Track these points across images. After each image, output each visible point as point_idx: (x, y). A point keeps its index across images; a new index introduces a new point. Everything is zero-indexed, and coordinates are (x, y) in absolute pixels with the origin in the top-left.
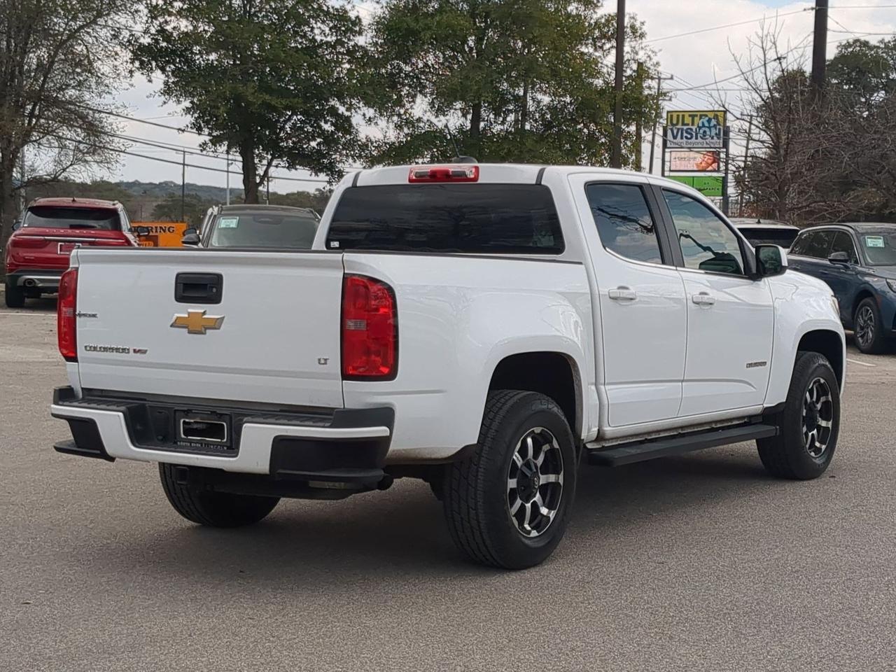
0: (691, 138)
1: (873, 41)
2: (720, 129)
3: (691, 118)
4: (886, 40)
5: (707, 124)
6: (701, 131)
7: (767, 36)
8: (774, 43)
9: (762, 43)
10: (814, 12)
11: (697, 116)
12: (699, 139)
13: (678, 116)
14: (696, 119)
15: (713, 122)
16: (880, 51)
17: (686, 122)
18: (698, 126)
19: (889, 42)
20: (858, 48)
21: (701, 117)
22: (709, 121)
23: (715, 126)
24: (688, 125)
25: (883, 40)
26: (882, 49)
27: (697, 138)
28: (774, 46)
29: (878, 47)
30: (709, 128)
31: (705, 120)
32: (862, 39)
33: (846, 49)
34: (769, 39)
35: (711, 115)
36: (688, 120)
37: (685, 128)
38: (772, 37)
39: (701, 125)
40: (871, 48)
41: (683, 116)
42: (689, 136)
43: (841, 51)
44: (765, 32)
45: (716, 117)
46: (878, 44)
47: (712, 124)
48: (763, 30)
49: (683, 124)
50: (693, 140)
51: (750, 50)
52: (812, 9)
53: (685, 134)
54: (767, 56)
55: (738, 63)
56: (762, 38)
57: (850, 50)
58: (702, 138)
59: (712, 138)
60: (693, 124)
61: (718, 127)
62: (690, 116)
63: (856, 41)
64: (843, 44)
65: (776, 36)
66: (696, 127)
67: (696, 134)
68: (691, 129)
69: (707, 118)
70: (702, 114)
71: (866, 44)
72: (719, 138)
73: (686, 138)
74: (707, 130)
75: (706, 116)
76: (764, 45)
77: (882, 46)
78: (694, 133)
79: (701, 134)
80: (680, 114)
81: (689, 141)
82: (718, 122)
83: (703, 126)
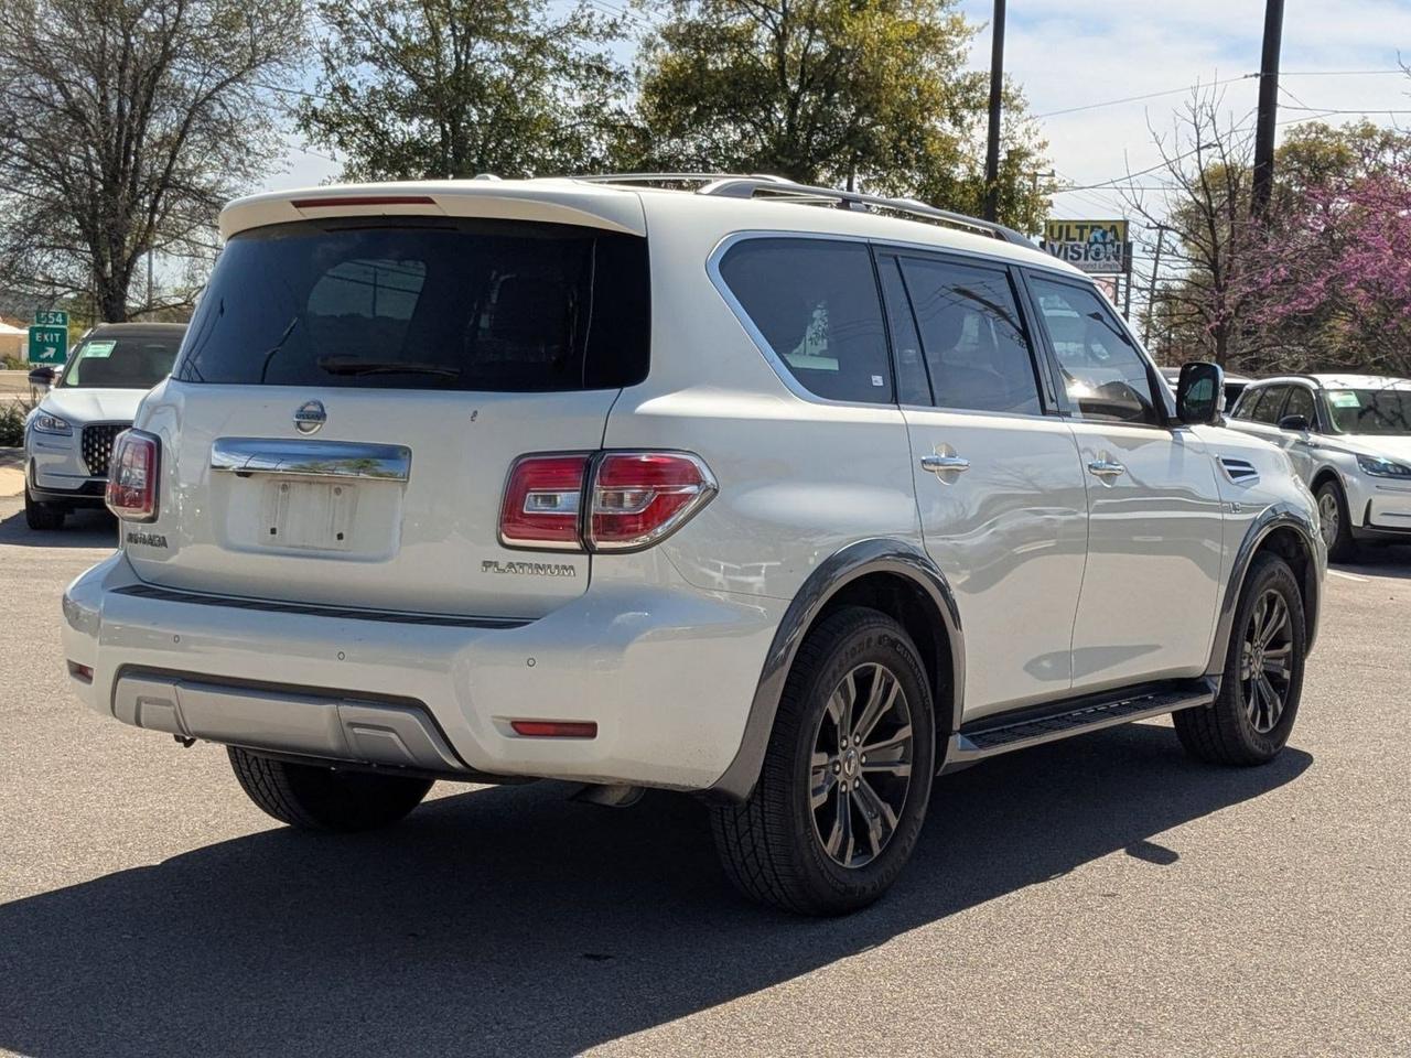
0: (1079, 258)
1: (1335, 127)
2: (1118, 246)
3: (1078, 231)
4: (1352, 125)
5: (1100, 240)
6: (1094, 250)
7: (1201, 107)
8: (1212, 118)
9: (1195, 117)
10: (1258, 79)
11: (1086, 227)
12: (1089, 261)
13: (1061, 228)
14: (1086, 232)
15: (1110, 236)
16: (1343, 139)
17: (1071, 236)
18: (1089, 242)
19: (1356, 127)
20: (1314, 135)
21: (1093, 229)
22: (1104, 235)
23: (1112, 242)
24: (1074, 240)
25: (1348, 123)
26: (1346, 136)
27: (1086, 259)
28: (1211, 123)
29: (1341, 134)
30: (1104, 244)
31: (1098, 234)
32: (1319, 121)
33: (1298, 136)
34: (1204, 112)
35: (1107, 228)
36: (1075, 233)
37: (1071, 243)
38: (1209, 109)
39: (1092, 240)
40: (1332, 135)
41: (1068, 229)
42: (1076, 256)
43: (1291, 138)
44: (1199, 103)
45: (1113, 228)
46: (1341, 130)
47: (1108, 240)
48: (1196, 99)
49: (1068, 239)
50: (1082, 261)
51: (1176, 129)
52: (1256, 75)
53: (1070, 253)
54: (1201, 137)
55: (1160, 145)
56: (1195, 110)
57: (1303, 137)
58: (1094, 259)
59: (1108, 259)
60: (1081, 239)
61: (1116, 243)
62: (1077, 227)
63: (1310, 125)
64: (1293, 127)
65: (1214, 108)
66: (1085, 242)
67: (1086, 252)
68: (1079, 247)
69: (1101, 231)
70: (1095, 226)
71: (1325, 129)
72: (1117, 258)
73: (1072, 257)
74: (1101, 247)
75: (1100, 227)
76: (1198, 120)
77: (1347, 132)
78: (1082, 251)
79: (1093, 253)
80: (1065, 225)
81: (1077, 262)
82: (1116, 236)
83: (1096, 241)
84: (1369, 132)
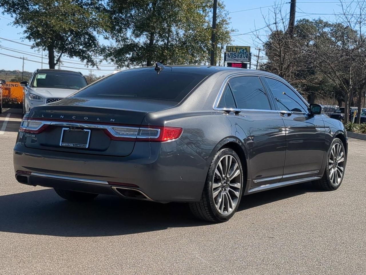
0: (236, 57)
3: (236, 49)
4: (316, 20)
5: (242, 52)
6: (240, 54)
10: (290, 4)
11: (238, 48)
12: (239, 58)
13: (231, 48)
14: (238, 50)
15: (245, 51)
16: (313, 24)
19: (317, 20)
20: (305, 22)
21: (240, 49)
22: (243, 50)
23: (245, 53)
24: (234, 52)
25: (315, 19)
26: (314, 23)
27: (238, 57)
29: (313, 22)
32: (306, 18)
33: (300, 22)
37: (233, 53)
39: (240, 52)
41: (233, 48)
42: (235, 57)
43: (298, 23)
45: (246, 49)
46: (312, 21)
49: (233, 51)
50: (237, 58)
53: (233, 56)
57: (301, 23)
59: (244, 58)
60: (237, 52)
61: (247, 53)
62: (235, 48)
63: (304, 19)
64: (299, 20)
68: (236, 54)
69: (242, 49)
70: (241, 48)
71: (308, 21)
72: (247, 58)
73: (234, 57)
75: (242, 48)
77: (314, 22)
78: (237, 55)
79: (240, 56)
80: (232, 47)
81: (235, 59)
82: (247, 51)
83: (241, 52)
84: (321, 21)
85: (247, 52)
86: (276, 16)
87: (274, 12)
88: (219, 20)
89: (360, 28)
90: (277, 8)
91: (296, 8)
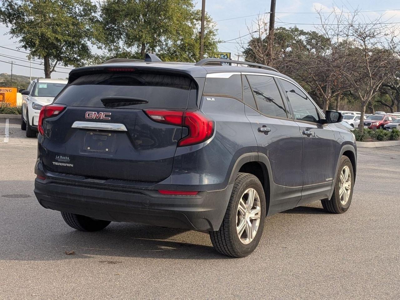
1: (287, 28)
4: (292, 28)
11: (219, 54)
13: (212, 54)
15: (226, 57)
16: (290, 32)
19: (293, 28)
20: (281, 30)
21: (221, 55)
22: (224, 56)
25: (291, 27)
29: (289, 30)
30: (224, 59)
32: (283, 27)
33: (277, 31)
35: (225, 54)
36: (216, 56)
39: (220, 58)
41: (214, 54)
45: (227, 55)
46: (289, 29)
49: (214, 57)
57: (278, 31)
62: (217, 54)
63: (281, 28)
69: (223, 55)
71: (284, 29)
75: (223, 54)
77: (290, 30)
83: (222, 58)
84: (297, 30)
85: (228, 58)
86: (259, 27)
87: (258, 23)
88: (207, 31)
89: (338, 39)
90: (260, 20)
91: (275, 17)
